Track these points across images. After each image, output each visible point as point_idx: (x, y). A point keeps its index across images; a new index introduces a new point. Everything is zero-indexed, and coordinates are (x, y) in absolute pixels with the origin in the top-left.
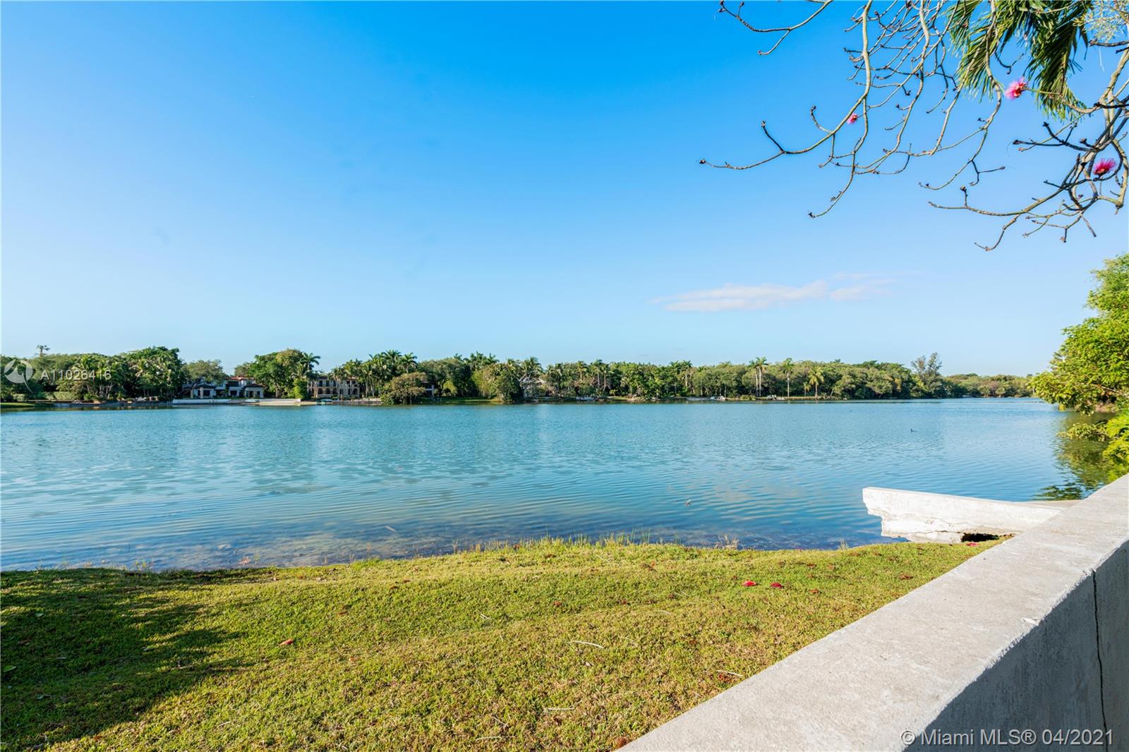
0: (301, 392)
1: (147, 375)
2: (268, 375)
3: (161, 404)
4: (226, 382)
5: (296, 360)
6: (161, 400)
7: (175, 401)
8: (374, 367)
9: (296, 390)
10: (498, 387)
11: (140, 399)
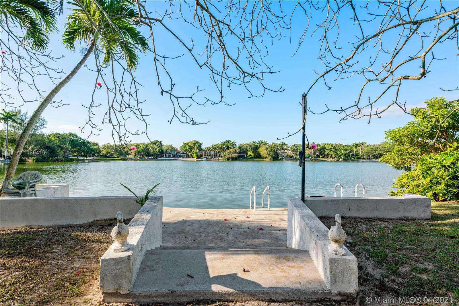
0: (196, 156)
1: (152, 150)
2: (187, 150)
3: (155, 159)
4: (176, 152)
5: (195, 144)
6: (155, 158)
7: (159, 158)
8: (220, 146)
9: (195, 155)
10: (267, 154)
11: (150, 157)
